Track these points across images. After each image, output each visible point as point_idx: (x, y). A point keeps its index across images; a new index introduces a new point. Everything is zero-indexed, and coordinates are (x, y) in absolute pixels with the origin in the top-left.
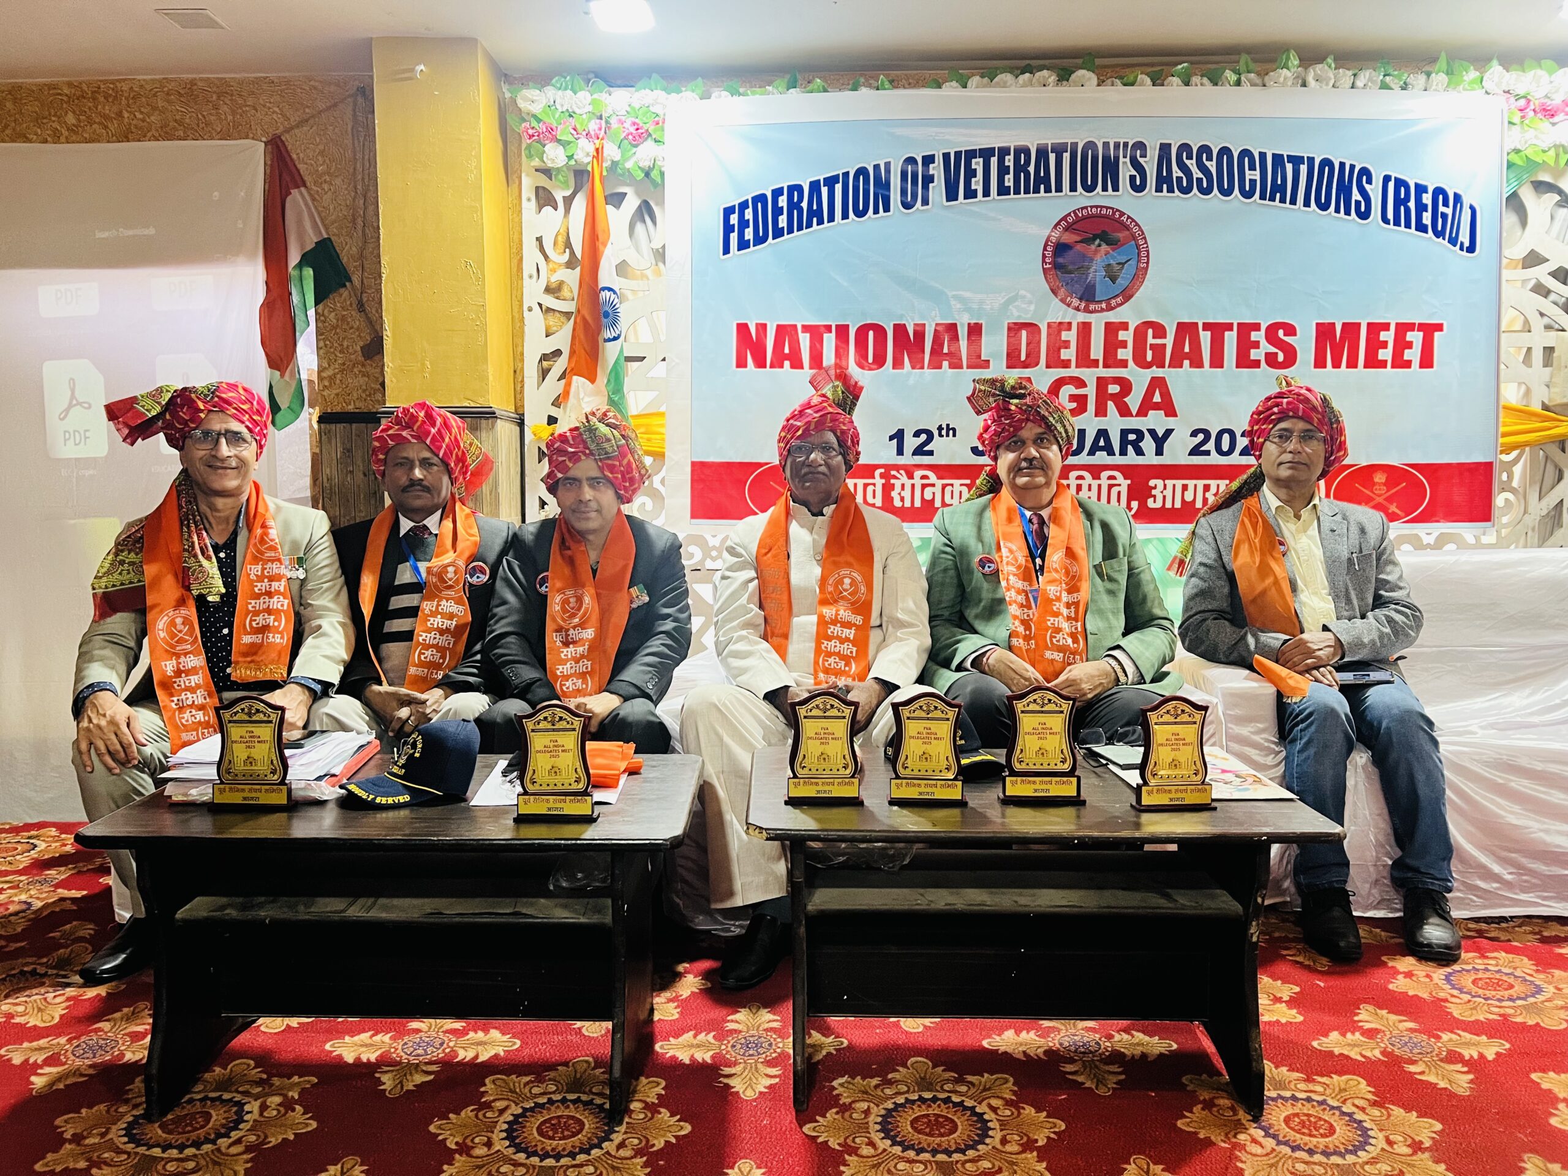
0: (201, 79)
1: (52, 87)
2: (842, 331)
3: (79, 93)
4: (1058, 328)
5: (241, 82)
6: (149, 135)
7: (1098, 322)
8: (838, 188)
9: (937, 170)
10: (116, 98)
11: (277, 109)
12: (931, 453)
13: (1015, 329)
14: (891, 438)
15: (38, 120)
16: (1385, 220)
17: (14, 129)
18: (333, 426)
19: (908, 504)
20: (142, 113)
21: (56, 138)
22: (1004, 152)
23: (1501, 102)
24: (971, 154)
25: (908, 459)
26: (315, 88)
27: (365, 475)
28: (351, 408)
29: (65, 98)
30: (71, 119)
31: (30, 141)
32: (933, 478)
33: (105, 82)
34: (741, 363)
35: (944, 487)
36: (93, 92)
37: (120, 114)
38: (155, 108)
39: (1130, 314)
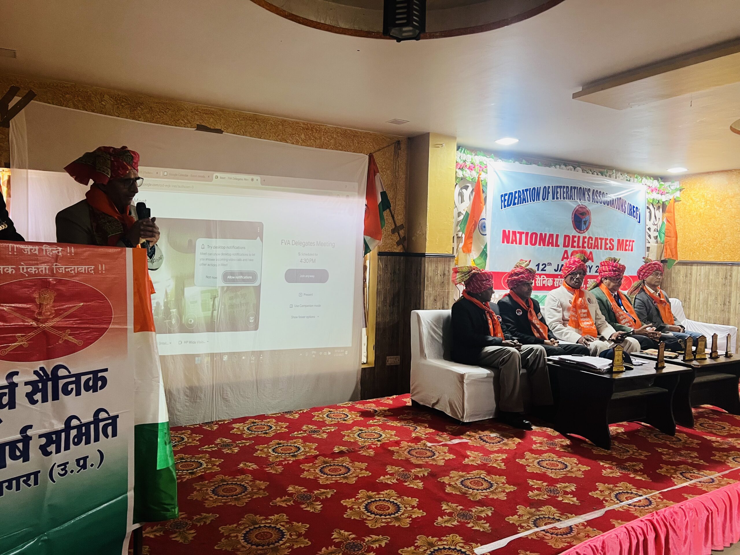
0: (349, 130)
1: (297, 123)
2: (527, 234)
3: (307, 127)
4: (574, 237)
5: (361, 133)
6: (330, 147)
7: (582, 236)
8: (528, 192)
9: (550, 190)
10: (319, 131)
11: (372, 144)
12: (545, 270)
13: (565, 236)
14: (536, 266)
15: (291, 135)
16: (628, 214)
17: (282, 137)
18: (382, 257)
19: (539, 285)
20: (328, 138)
21: (297, 143)
22: (564, 187)
23: (645, 188)
24: (557, 187)
25: (540, 272)
26: (384, 139)
27: (391, 274)
28: (387, 250)
29: (301, 128)
30: (303, 136)
31: (287, 142)
32: (545, 278)
33: (316, 125)
34: (503, 242)
35: (548, 280)
36: (312, 128)
37: (320, 138)
38: (333, 138)
39: (586, 234)
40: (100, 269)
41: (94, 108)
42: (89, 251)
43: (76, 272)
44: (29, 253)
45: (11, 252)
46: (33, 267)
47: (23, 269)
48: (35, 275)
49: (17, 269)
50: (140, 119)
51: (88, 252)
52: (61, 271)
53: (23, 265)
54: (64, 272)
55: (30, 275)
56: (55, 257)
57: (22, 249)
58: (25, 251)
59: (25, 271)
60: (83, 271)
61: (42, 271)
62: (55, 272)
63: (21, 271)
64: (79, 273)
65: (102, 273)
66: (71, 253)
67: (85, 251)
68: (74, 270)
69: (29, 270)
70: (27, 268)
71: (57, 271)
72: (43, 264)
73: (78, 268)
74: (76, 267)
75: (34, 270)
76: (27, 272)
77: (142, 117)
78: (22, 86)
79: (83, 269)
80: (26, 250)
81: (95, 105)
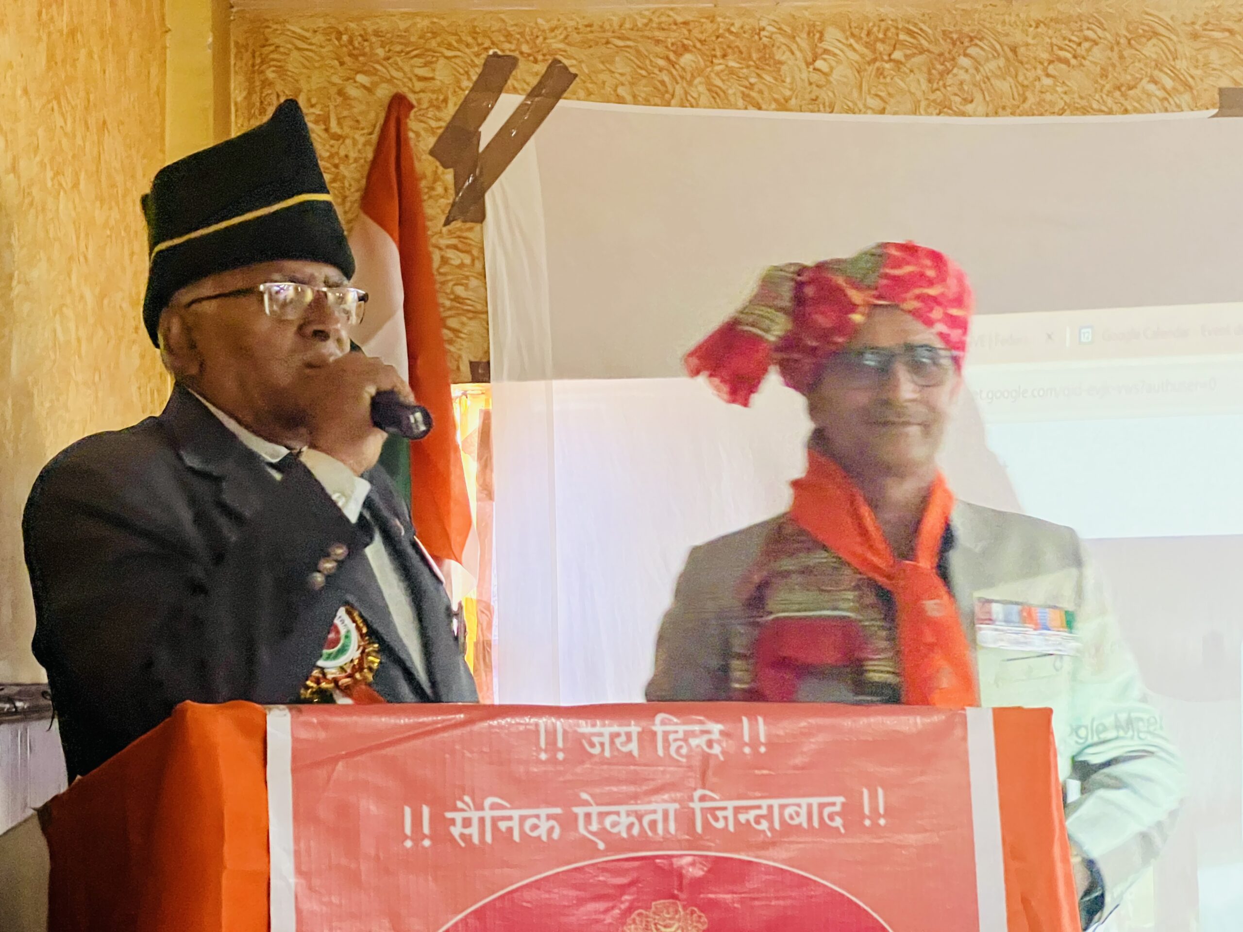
40: (867, 811)
41: (788, 93)
42: (820, 729)
43: (777, 826)
44: (607, 754)
45: (546, 751)
46: (622, 809)
47: (588, 816)
48: (632, 843)
49: (568, 822)
50: (969, 108)
51: (821, 738)
52: (720, 825)
53: (589, 804)
54: (731, 828)
55: (614, 843)
56: (696, 762)
57: (583, 735)
58: (592, 745)
59: (594, 827)
60: (803, 820)
61: (653, 824)
62: (699, 829)
63: (582, 830)
64: (788, 830)
65: (875, 824)
66: (754, 743)
67: (807, 733)
68: (769, 817)
69: (608, 822)
70: (602, 815)
71: (706, 824)
72: (654, 798)
73: (782, 807)
74: (776, 803)
75: (625, 820)
76: (603, 833)
77: (978, 96)
78: (525, 48)
79: (804, 811)
80: (596, 740)
81: (788, 80)
